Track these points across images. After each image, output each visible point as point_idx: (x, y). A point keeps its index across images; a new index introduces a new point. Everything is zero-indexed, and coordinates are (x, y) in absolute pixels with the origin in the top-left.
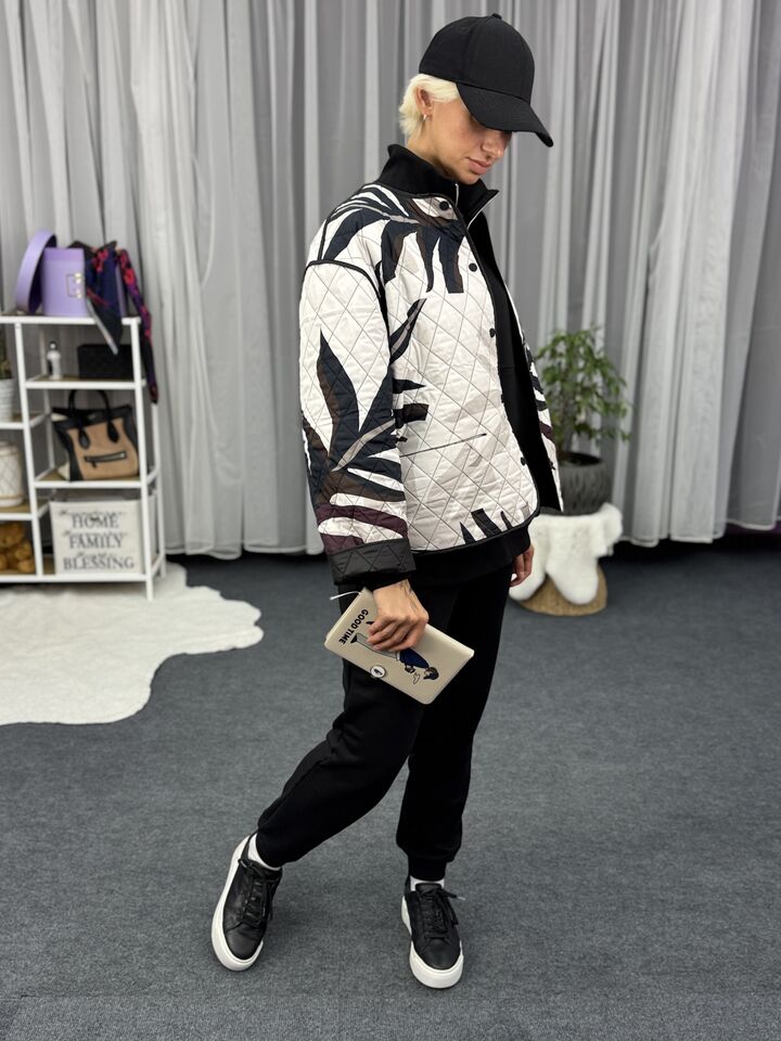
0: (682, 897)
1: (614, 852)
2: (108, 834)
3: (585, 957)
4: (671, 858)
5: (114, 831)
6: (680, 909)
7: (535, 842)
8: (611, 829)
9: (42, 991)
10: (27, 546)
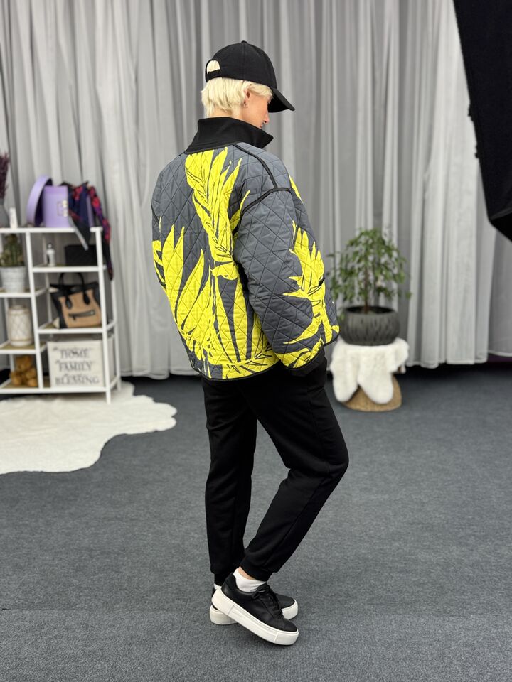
1: (368, 541)
2: (64, 530)
4: (402, 545)
6: (400, 572)
8: (370, 530)
9: (15, 606)
10: (33, 370)
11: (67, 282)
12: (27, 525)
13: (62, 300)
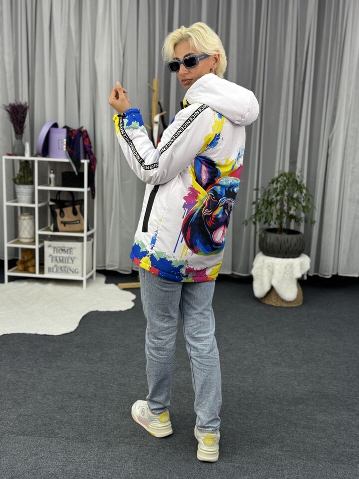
0: (306, 423)
1: (278, 403)
2: (51, 378)
4: (305, 408)
6: (304, 428)
10: (33, 261)
11: (63, 198)
12: (24, 372)
13: (58, 211)
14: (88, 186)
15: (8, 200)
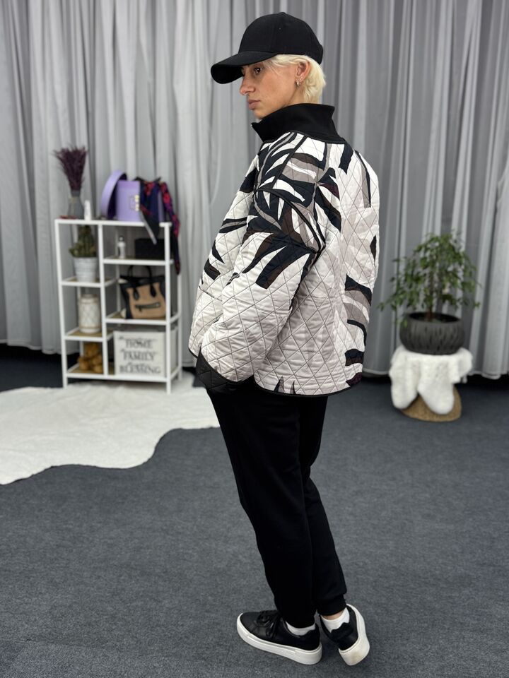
0: (476, 622)
1: (434, 585)
2: (106, 540)
3: (398, 657)
4: (473, 593)
5: (111, 538)
6: (474, 631)
7: (380, 573)
8: (435, 569)
9: (41, 637)
10: (100, 357)
11: (136, 274)
13: (130, 291)
14: (171, 258)
15: (64, 278)
